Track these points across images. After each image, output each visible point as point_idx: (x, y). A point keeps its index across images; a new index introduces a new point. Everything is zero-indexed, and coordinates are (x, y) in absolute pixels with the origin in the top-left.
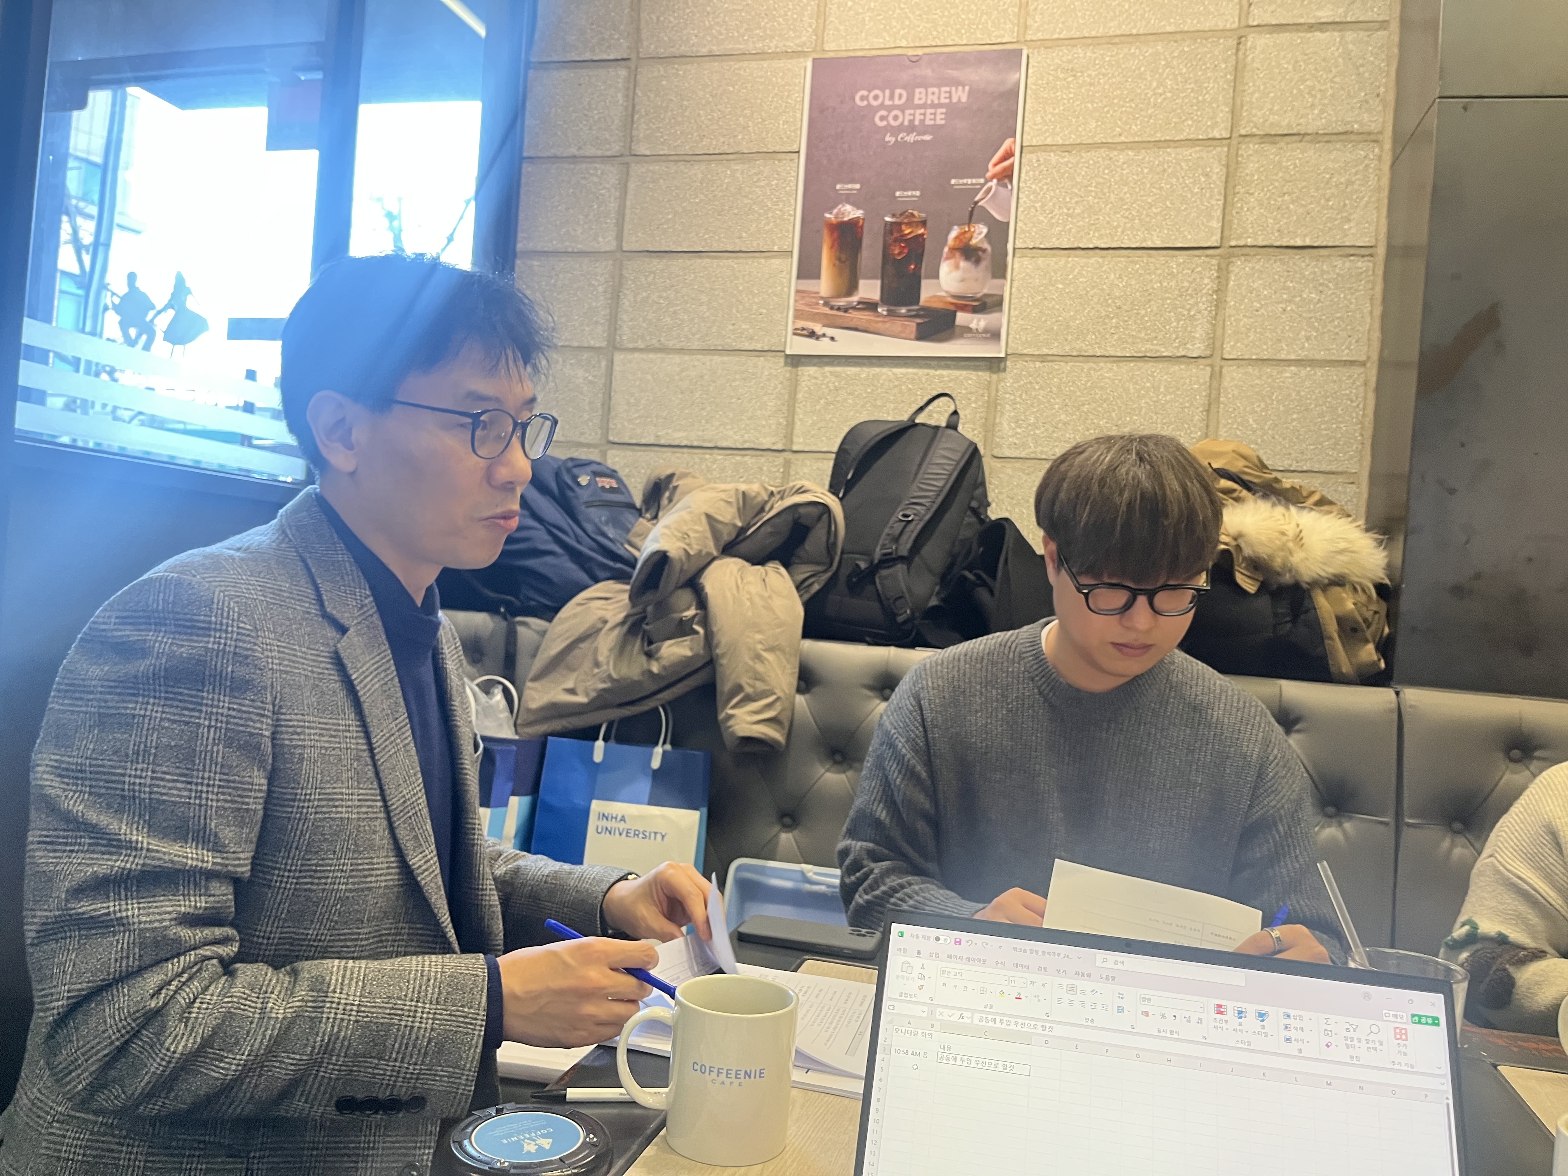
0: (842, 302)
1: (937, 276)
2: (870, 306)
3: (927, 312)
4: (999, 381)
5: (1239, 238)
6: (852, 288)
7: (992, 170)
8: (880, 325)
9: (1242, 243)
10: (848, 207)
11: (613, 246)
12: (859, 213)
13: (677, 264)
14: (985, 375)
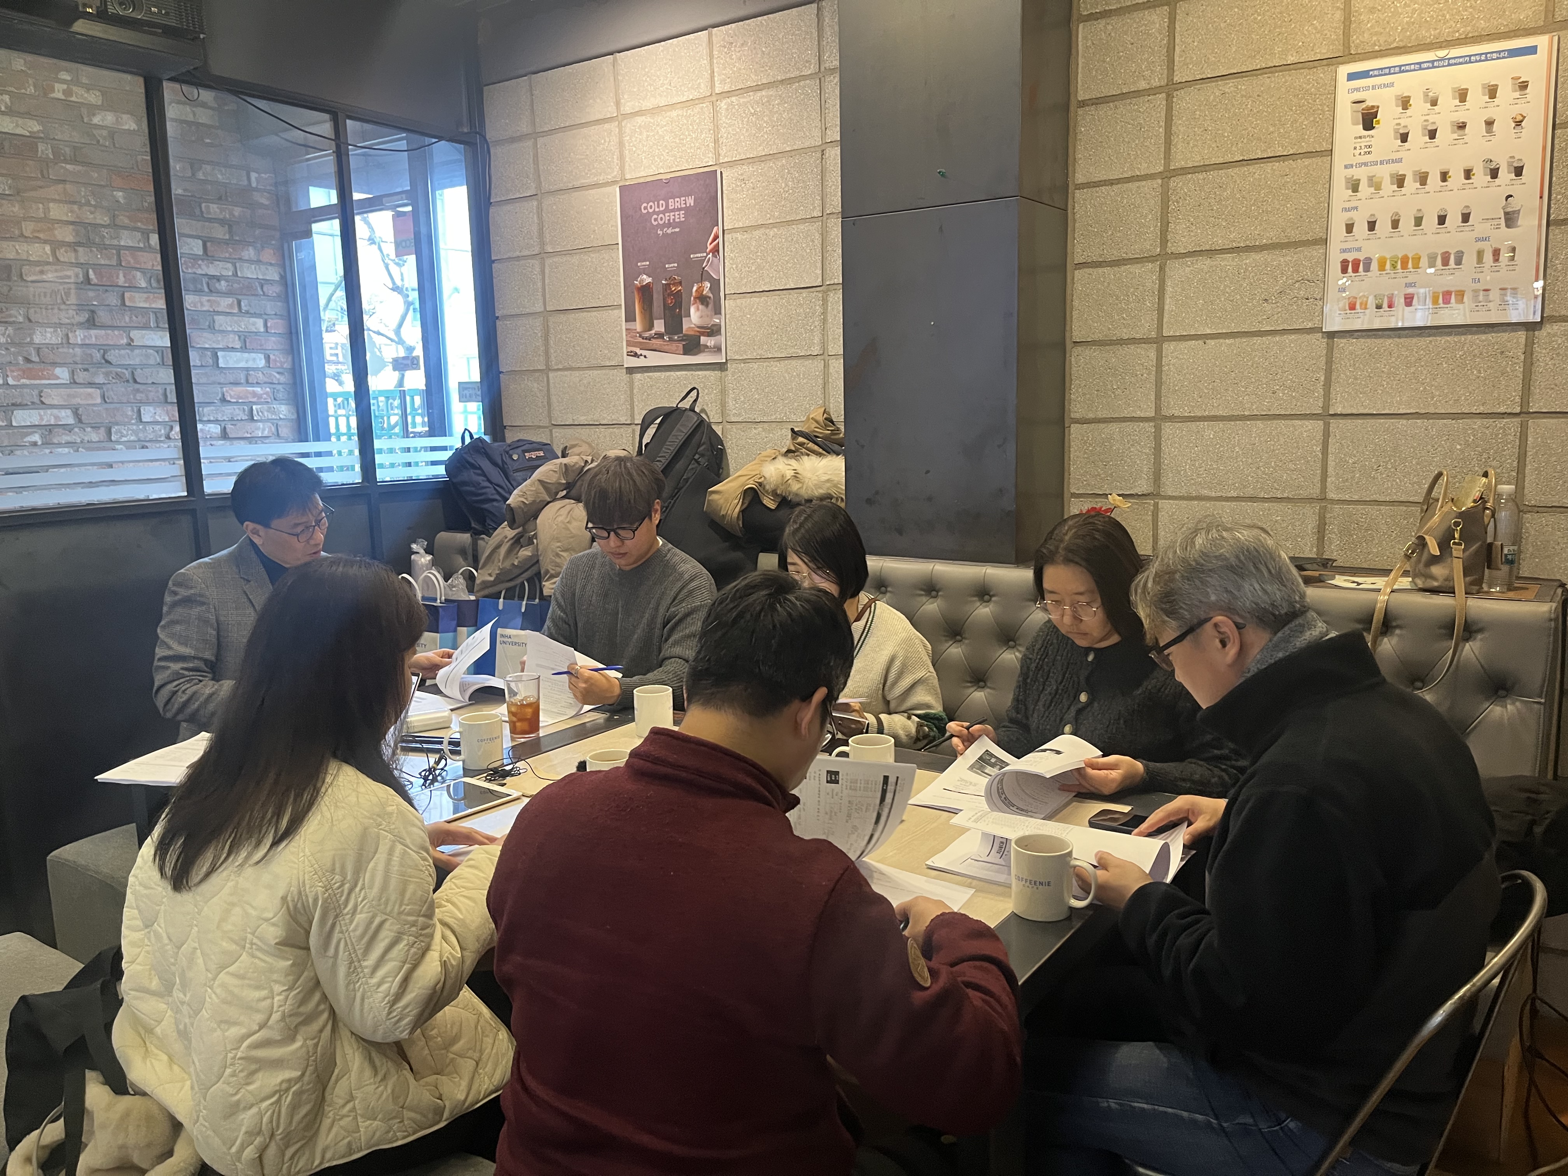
0: (647, 334)
1: (689, 316)
2: (660, 336)
3: (687, 338)
4: (726, 376)
5: (830, 280)
6: (651, 326)
7: (710, 247)
8: (666, 347)
9: (832, 282)
10: (645, 276)
11: (542, 309)
12: (649, 280)
13: (572, 316)
14: (718, 373)
